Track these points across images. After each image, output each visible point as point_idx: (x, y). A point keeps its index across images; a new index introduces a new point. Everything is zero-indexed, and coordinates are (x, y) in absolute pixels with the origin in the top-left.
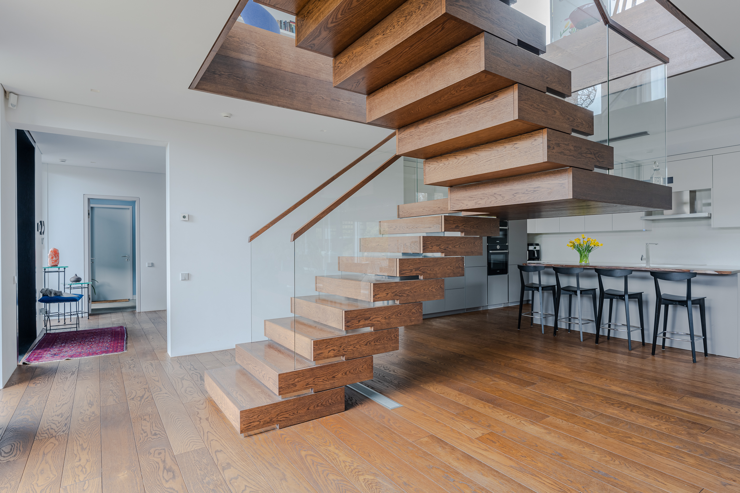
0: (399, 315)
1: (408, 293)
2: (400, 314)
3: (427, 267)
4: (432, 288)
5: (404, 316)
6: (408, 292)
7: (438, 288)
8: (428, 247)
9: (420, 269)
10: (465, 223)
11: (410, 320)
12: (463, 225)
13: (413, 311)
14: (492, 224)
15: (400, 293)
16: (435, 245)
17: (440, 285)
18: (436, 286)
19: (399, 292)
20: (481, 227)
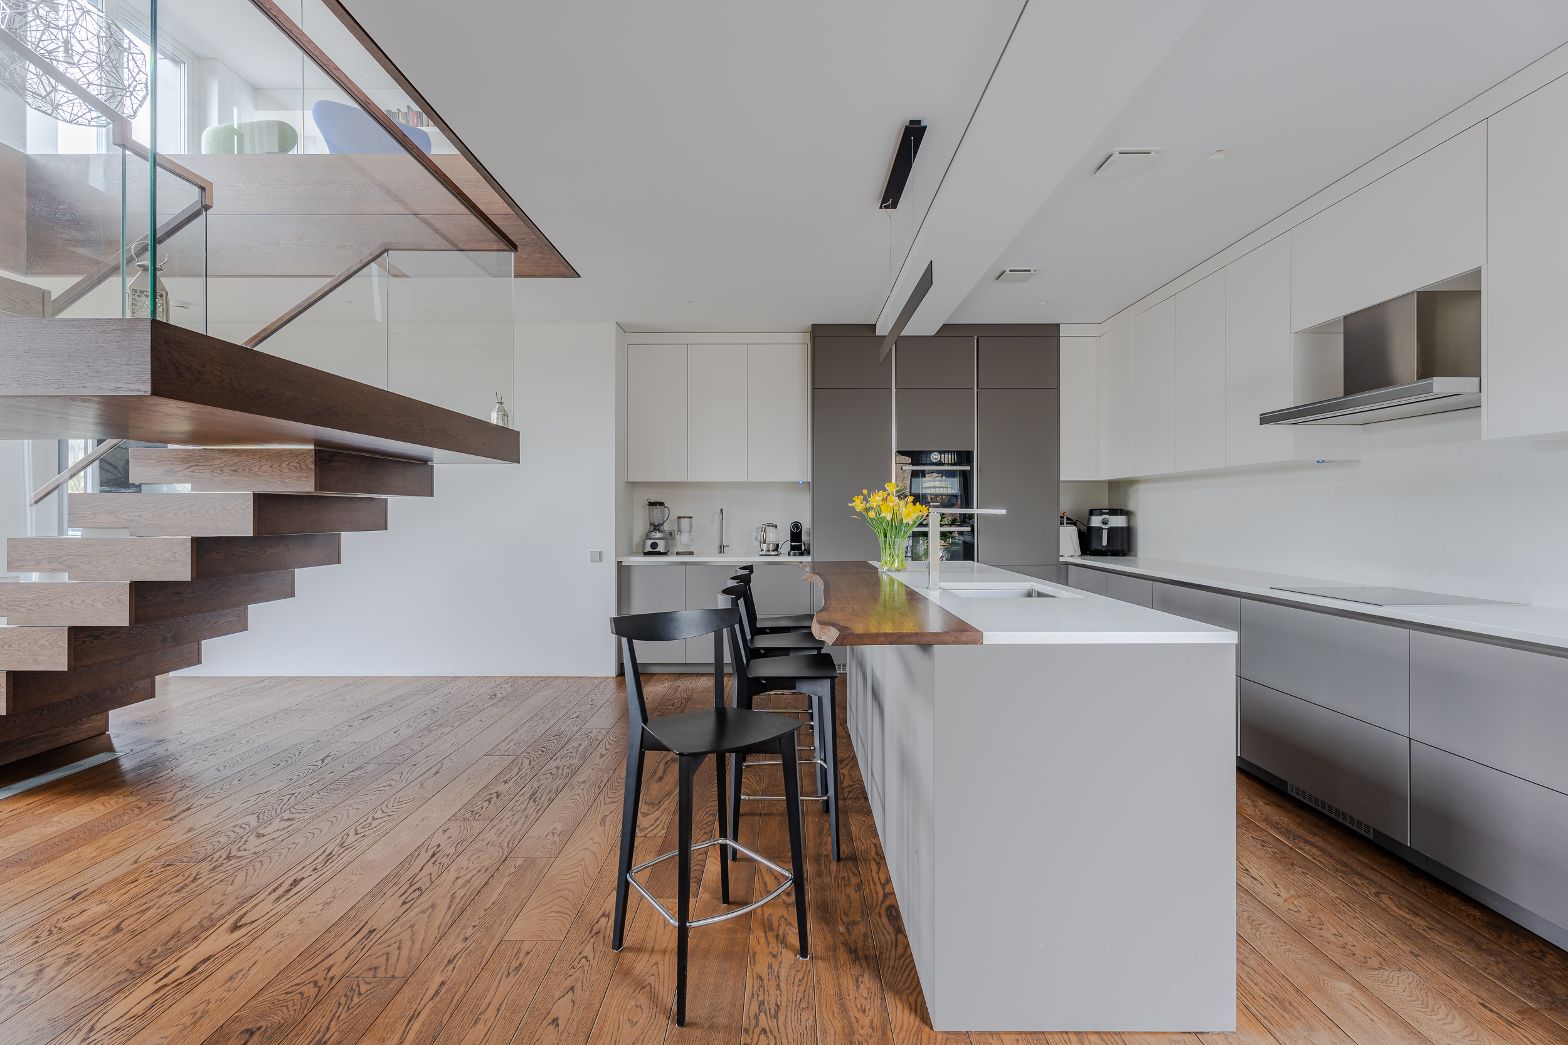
0: (6, 647)
1: (29, 607)
2: (10, 646)
3: (79, 556)
4: (93, 601)
5: (18, 650)
6: (30, 604)
7: (110, 602)
8: (84, 517)
9: (60, 561)
10: (195, 463)
11: (35, 660)
12: (189, 467)
13: (43, 642)
14: (287, 463)
15: (10, 605)
16: (103, 512)
17: (117, 595)
18: (106, 597)
19: (7, 602)
20: (247, 470)
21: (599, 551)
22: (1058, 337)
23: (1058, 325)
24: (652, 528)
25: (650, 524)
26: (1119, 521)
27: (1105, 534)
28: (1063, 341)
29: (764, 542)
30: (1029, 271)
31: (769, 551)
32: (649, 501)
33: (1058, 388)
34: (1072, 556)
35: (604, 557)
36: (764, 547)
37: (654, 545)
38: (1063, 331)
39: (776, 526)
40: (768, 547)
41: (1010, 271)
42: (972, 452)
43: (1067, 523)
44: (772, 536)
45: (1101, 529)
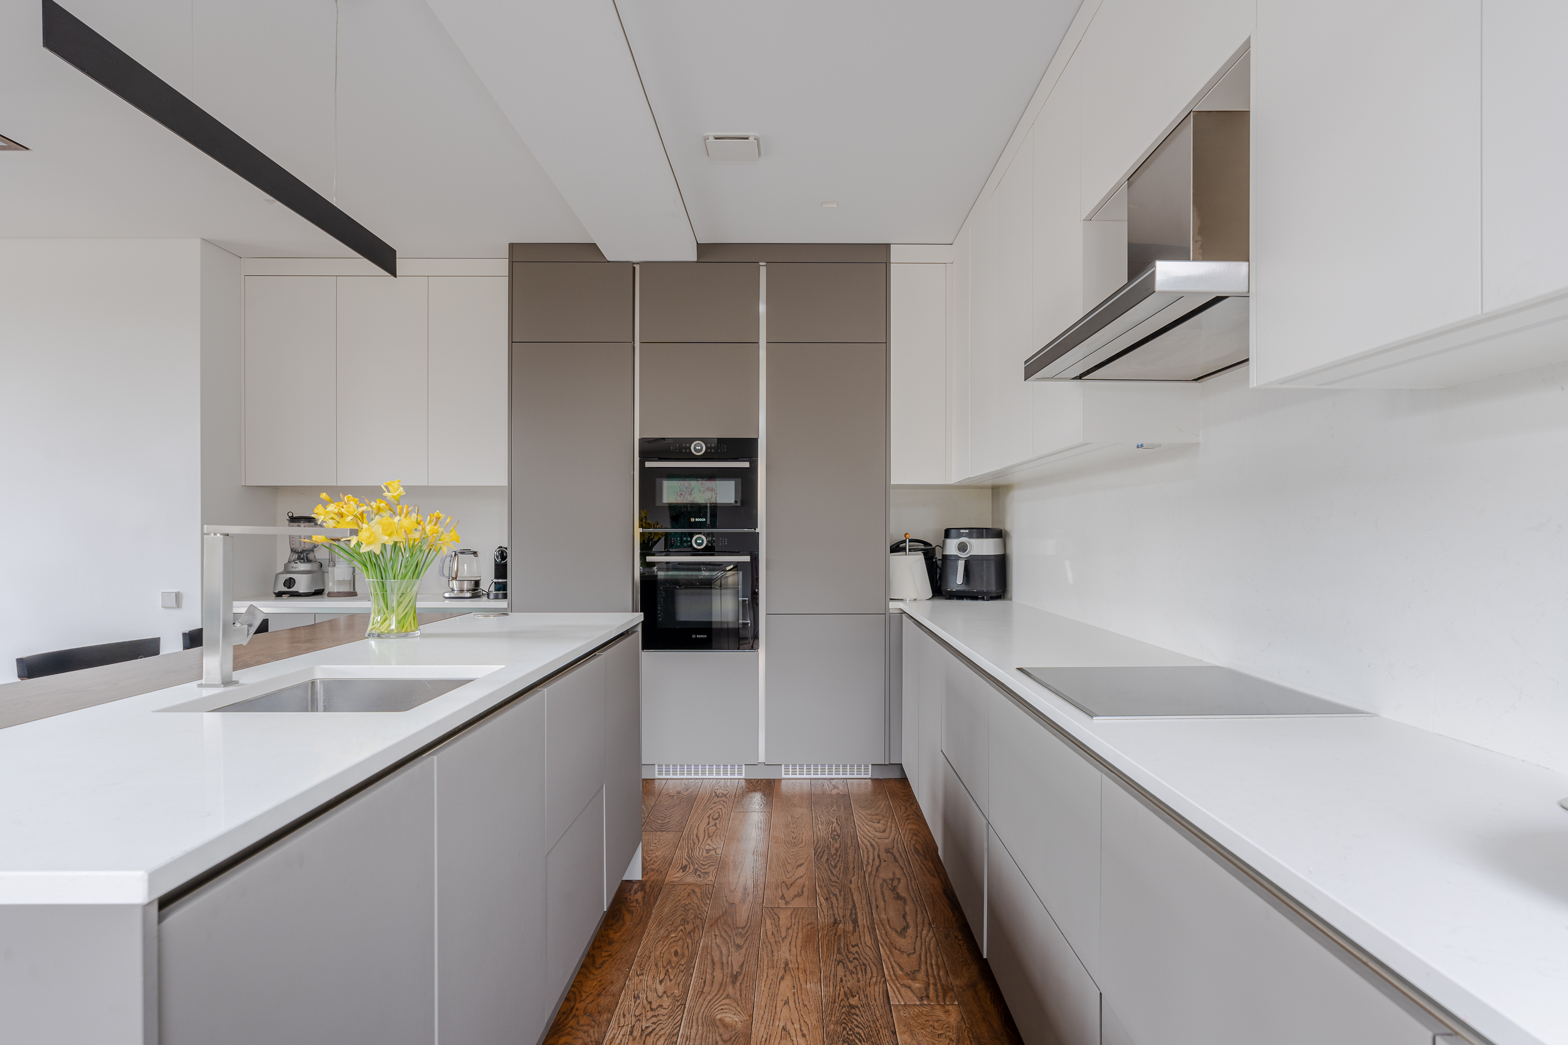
21: (176, 591)
22: (887, 264)
23: (888, 246)
24: (296, 556)
25: (293, 551)
26: (985, 547)
27: (961, 565)
28: (894, 268)
29: (455, 578)
30: (747, 139)
31: (462, 591)
32: (290, 515)
33: (887, 342)
34: (915, 600)
35: (185, 602)
36: (455, 585)
37: (290, 583)
38: (896, 254)
39: (475, 553)
40: (461, 585)
41: (716, 138)
42: (756, 440)
43: (910, 550)
44: (468, 569)
45: (958, 558)
